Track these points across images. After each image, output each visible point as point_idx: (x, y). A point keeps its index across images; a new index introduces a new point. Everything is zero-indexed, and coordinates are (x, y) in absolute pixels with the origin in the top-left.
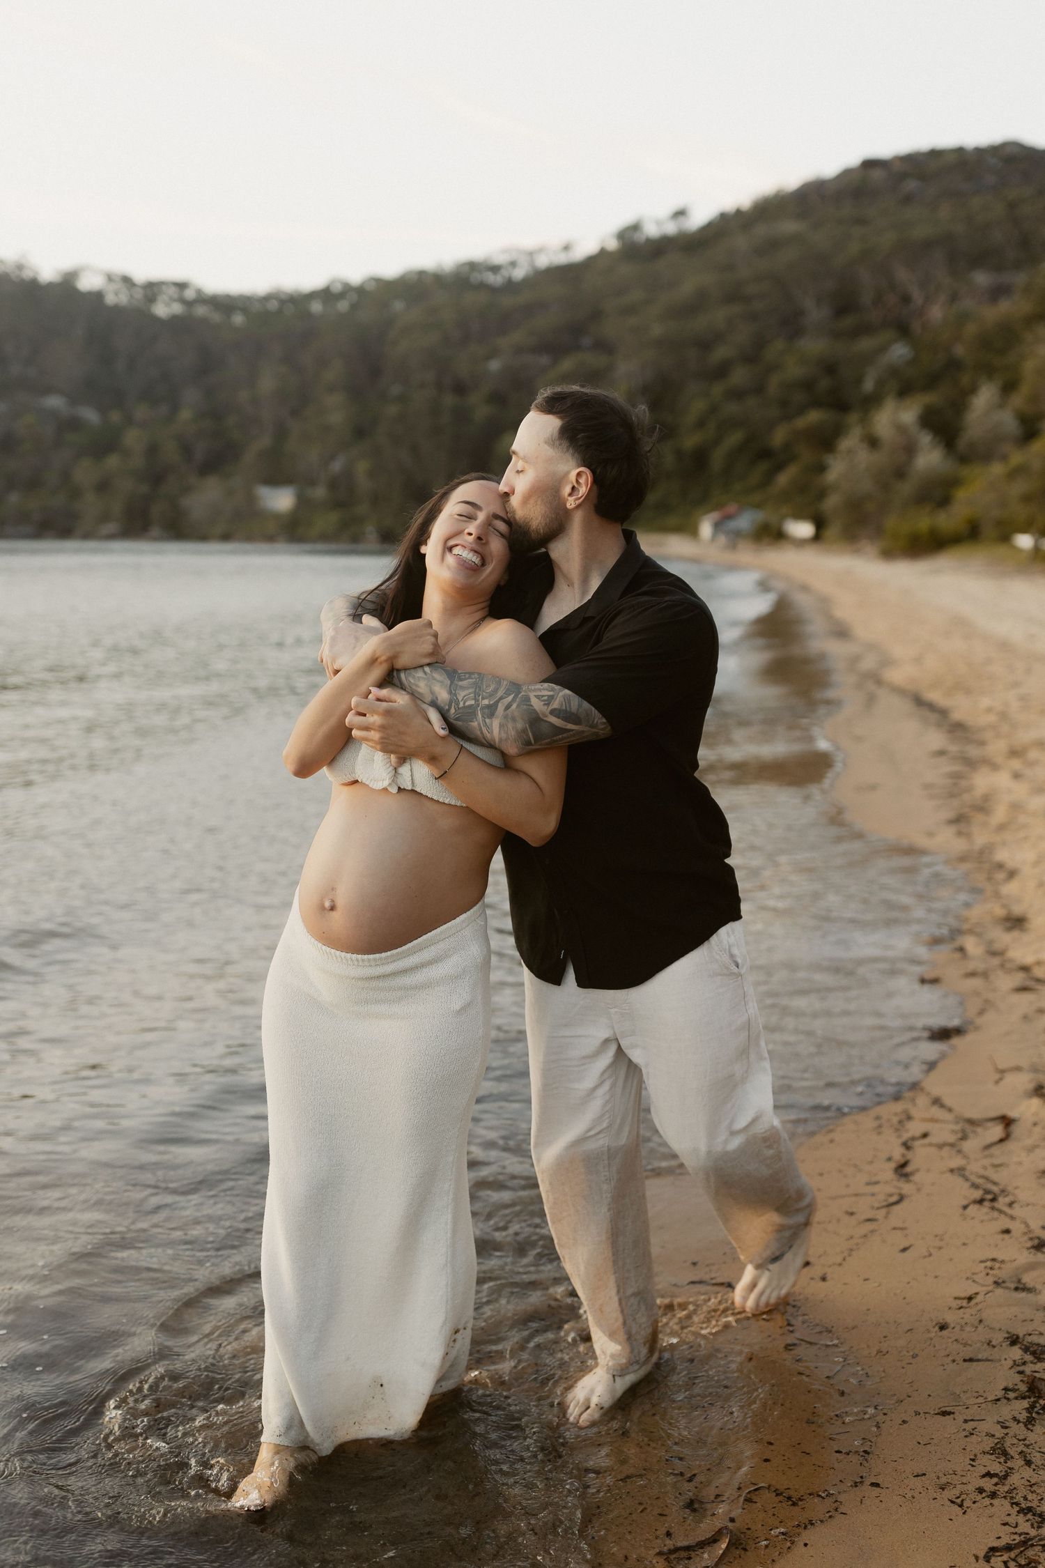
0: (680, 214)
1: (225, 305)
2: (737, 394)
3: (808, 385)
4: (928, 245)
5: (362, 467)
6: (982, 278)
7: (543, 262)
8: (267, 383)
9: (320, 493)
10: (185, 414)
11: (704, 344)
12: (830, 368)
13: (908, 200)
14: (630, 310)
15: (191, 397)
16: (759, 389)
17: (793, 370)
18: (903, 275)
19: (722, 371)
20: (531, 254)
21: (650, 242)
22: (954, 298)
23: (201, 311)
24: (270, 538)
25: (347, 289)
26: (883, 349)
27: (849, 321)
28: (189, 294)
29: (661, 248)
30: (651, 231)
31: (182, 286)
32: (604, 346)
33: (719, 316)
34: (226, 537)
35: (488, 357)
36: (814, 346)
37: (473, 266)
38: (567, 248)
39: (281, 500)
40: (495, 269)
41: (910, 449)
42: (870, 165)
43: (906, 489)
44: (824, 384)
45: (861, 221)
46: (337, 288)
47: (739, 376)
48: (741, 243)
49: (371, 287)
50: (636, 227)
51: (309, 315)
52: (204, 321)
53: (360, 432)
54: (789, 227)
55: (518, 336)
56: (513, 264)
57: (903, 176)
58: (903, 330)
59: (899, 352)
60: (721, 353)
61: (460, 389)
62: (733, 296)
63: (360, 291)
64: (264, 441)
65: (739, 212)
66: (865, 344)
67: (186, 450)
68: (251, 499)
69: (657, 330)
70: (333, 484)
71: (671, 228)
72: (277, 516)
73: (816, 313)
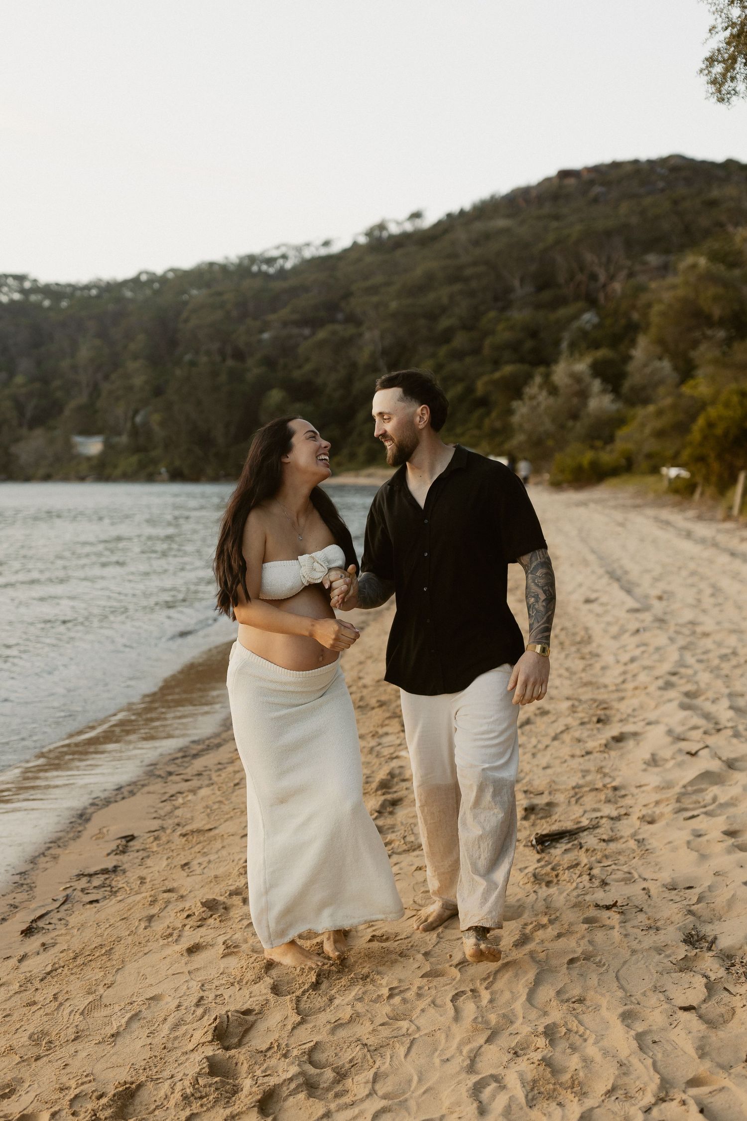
0: (416, 215)
1: (54, 292)
2: (458, 355)
3: (515, 347)
4: (608, 234)
5: (156, 418)
6: (653, 259)
7: (308, 254)
8: (84, 353)
9: (124, 439)
10: (19, 379)
11: (432, 316)
12: (534, 334)
13: (595, 200)
14: (373, 290)
15: (25, 364)
16: (476, 351)
17: (503, 335)
18: (589, 257)
19: (446, 337)
20: (299, 249)
21: (391, 237)
22: (631, 275)
23: (33, 298)
24: (82, 479)
25: (153, 279)
26: (576, 316)
27: (546, 295)
28: (27, 285)
29: (402, 241)
30: (394, 229)
31: (21, 278)
32: (352, 319)
33: (443, 294)
34: (47, 478)
35: (262, 331)
36: (520, 315)
37: (252, 259)
38: (326, 244)
39: (93, 446)
40: (270, 261)
41: (583, 395)
42: (564, 174)
43: (580, 427)
44: (529, 344)
45: (557, 217)
46: (144, 278)
47: (460, 340)
48: (461, 235)
49: (171, 275)
50: (382, 227)
51: (120, 300)
52: (38, 306)
53: (158, 392)
54: (501, 223)
55: (284, 313)
56: (284, 257)
57: (592, 183)
58: (592, 302)
59: (589, 318)
60: (445, 323)
61: (239, 356)
62: (455, 277)
63: (163, 280)
64: (82, 399)
65: (462, 213)
66: (563, 312)
67: (20, 407)
68: (69, 446)
69: (394, 305)
70: (135, 432)
71: (409, 227)
72: (89, 459)
73: (521, 290)
